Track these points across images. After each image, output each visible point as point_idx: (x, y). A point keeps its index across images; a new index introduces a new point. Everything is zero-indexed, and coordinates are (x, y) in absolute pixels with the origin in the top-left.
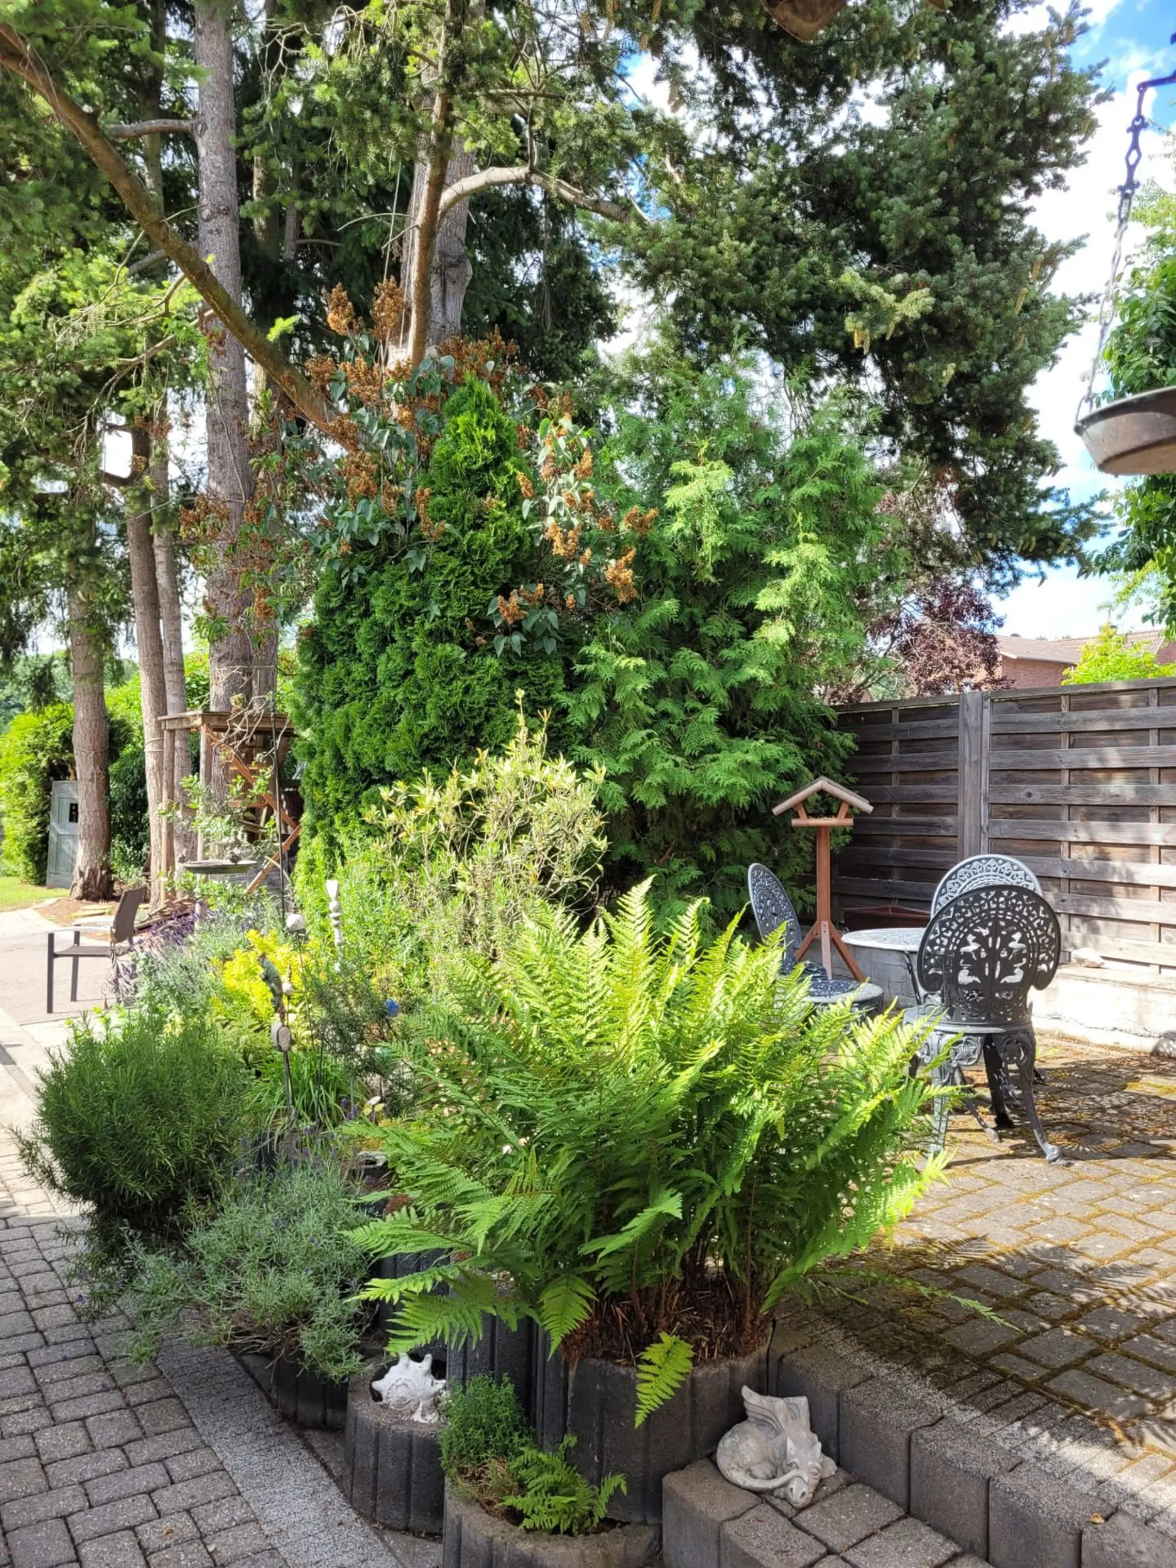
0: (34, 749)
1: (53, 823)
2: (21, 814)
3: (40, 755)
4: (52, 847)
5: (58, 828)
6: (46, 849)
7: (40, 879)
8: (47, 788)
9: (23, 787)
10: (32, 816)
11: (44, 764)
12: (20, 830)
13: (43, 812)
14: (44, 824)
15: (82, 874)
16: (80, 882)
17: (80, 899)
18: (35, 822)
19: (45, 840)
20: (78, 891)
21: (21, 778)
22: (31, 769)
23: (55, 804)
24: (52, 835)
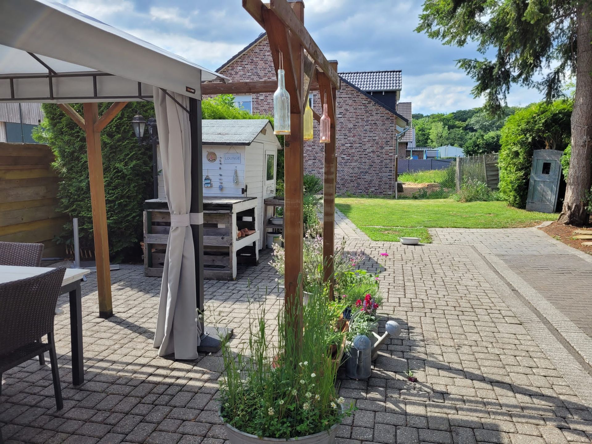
0: (524, 132)
1: (532, 174)
2: (513, 169)
3: (528, 135)
4: (531, 188)
5: (536, 176)
6: (527, 188)
7: (522, 206)
8: (530, 154)
9: (517, 154)
10: (520, 170)
11: (530, 140)
12: (513, 177)
13: (526, 168)
14: (527, 174)
15: (569, 208)
16: (568, 213)
17: (567, 224)
18: (522, 173)
19: (527, 183)
20: (566, 219)
21: (515, 149)
22: (522, 144)
23: (534, 163)
24: (532, 181)
